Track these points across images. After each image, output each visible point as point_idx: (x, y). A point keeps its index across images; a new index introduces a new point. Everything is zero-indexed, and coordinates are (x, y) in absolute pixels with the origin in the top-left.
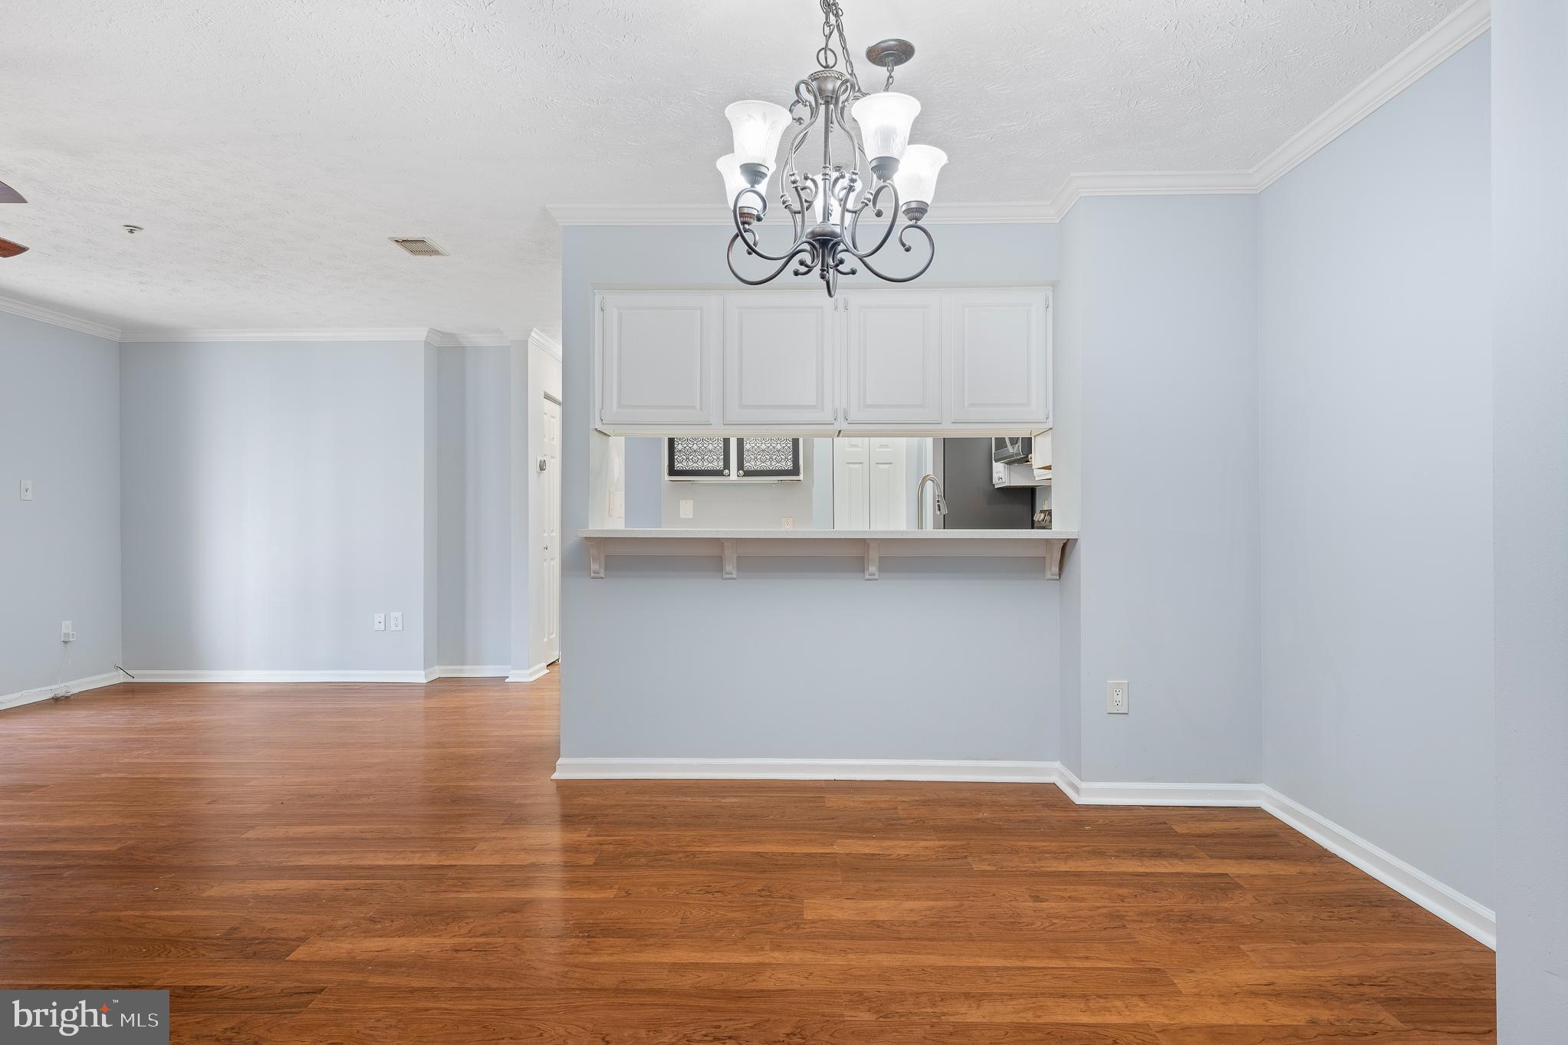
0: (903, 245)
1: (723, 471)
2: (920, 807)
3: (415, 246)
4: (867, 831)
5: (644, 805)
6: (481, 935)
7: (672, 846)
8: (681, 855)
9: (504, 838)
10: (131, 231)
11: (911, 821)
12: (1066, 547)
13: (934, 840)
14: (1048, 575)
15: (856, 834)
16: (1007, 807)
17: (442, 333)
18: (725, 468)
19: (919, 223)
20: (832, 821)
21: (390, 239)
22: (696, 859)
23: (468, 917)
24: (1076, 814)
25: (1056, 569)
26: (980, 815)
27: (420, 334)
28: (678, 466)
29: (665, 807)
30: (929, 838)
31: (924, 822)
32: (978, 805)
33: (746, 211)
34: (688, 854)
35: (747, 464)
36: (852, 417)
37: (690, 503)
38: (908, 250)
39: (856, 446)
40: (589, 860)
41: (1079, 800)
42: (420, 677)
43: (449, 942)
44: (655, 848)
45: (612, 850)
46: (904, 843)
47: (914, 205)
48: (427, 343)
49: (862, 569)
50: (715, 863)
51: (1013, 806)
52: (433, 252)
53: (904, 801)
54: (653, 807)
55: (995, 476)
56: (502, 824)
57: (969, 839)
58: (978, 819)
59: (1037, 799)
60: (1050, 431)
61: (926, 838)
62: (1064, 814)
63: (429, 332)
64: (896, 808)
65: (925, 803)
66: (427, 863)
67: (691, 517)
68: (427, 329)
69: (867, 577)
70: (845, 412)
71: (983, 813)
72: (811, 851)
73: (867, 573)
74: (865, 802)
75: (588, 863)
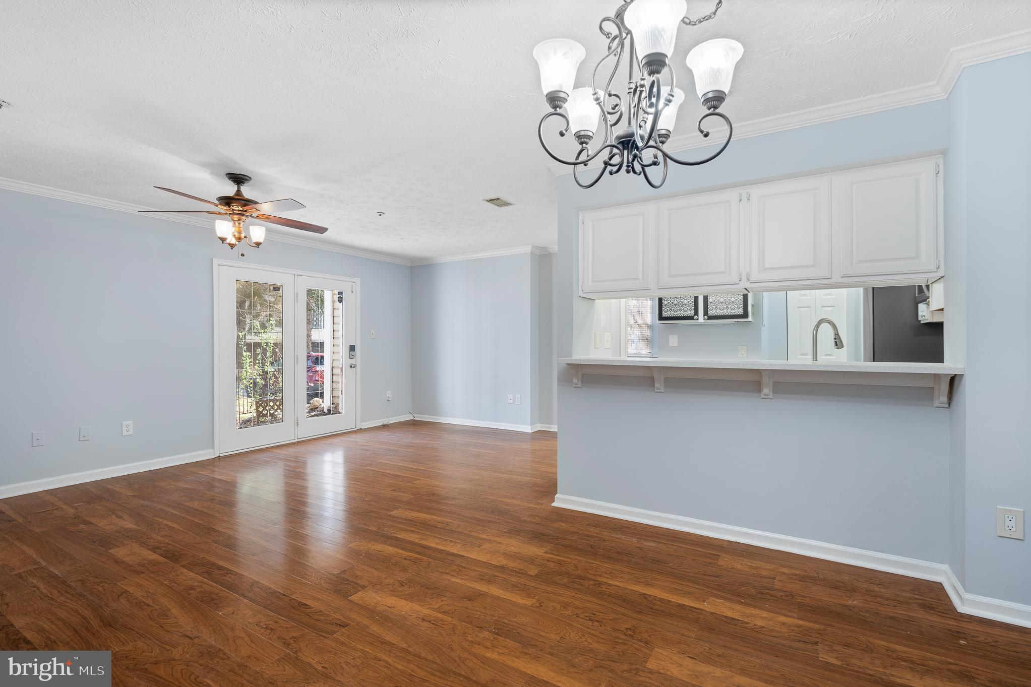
0: (702, 132)
1: (693, 317)
2: (797, 582)
3: (495, 201)
4: (739, 595)
5: (592, 536)
6: (444, 612)
7: (590, 574)
8: (591, 582)
9: (500, 543)
10: (380, 215)
11: (781, 593)
12: (953, 381)
13: (795, 618)
14: (936, 403)
15: (728, 596)
16: (879, 599)
17: (540, 247)
18: (695, 315)
19: (717, 111)
20: (715, 578)
21: (484, 200)
22: (600, 589)
23: (445, 596)
24: (956, 624)
25: (944, 399)
26: (850, 602)
27: (528, 249)
28: (664, 314)
29: (604, 540)
30: (790, 614)
31: (793, 597)
32: (852, 590)
33: (582, 133)
34: (596, 582)
35: (710, 312)
36: (753, 278)
37: (676, 337)
38: (706, 135)
39: (806, 295)
40: (533, 571)
41: (962, 608)
42: (528, 429)
43: (425, 611)
44: (579, 572)
45: (552, 567)
46: (765, 614)
47: (710, 95)
48: (532, 254)
49: (759, 390)
50: (610, 596)
51: (887, 599)
52: (507, 204)
53: (784, 573)
54: (597, 539)
55: (920, 314)
56: (506, 533)
57: (827, 625)
58: (845, 606)
59: (916, 596)
60: (942, 279)
61: (787, 613)
62: (942, 621)
63: (532, 247)
64: (774, 578)
65: (803, 578)
66: (452, 551)
67: (677, 345)
68: (531, 246)
69: (763, 396)
70: (748, 275)
71: (853, 601)
72: (684, 603)
73: (762, 393)
74: (751, 567)
75: (531, 573)
